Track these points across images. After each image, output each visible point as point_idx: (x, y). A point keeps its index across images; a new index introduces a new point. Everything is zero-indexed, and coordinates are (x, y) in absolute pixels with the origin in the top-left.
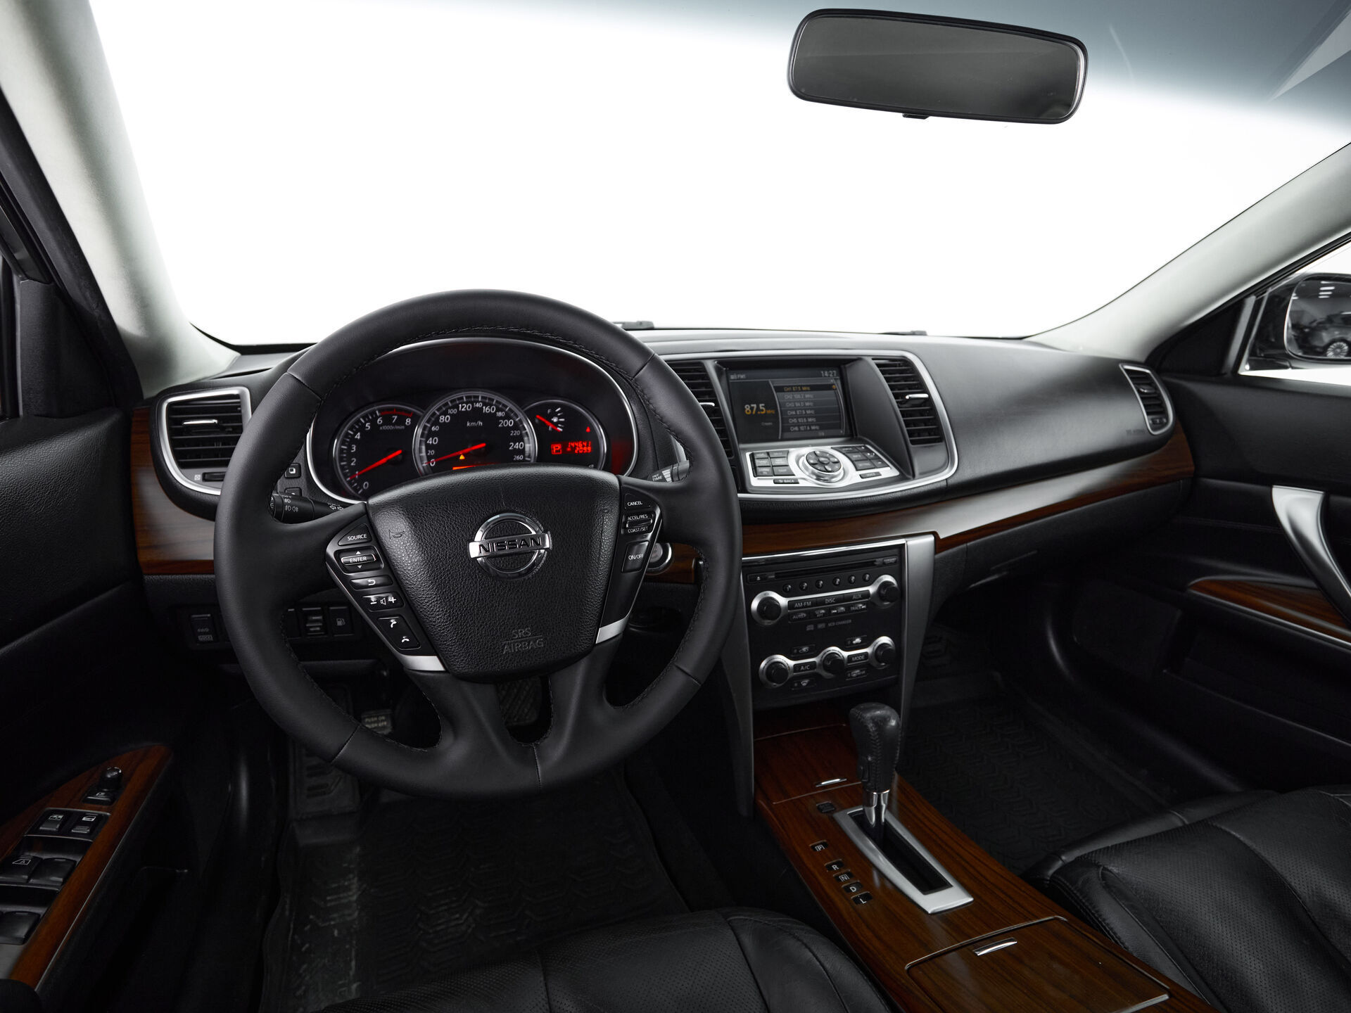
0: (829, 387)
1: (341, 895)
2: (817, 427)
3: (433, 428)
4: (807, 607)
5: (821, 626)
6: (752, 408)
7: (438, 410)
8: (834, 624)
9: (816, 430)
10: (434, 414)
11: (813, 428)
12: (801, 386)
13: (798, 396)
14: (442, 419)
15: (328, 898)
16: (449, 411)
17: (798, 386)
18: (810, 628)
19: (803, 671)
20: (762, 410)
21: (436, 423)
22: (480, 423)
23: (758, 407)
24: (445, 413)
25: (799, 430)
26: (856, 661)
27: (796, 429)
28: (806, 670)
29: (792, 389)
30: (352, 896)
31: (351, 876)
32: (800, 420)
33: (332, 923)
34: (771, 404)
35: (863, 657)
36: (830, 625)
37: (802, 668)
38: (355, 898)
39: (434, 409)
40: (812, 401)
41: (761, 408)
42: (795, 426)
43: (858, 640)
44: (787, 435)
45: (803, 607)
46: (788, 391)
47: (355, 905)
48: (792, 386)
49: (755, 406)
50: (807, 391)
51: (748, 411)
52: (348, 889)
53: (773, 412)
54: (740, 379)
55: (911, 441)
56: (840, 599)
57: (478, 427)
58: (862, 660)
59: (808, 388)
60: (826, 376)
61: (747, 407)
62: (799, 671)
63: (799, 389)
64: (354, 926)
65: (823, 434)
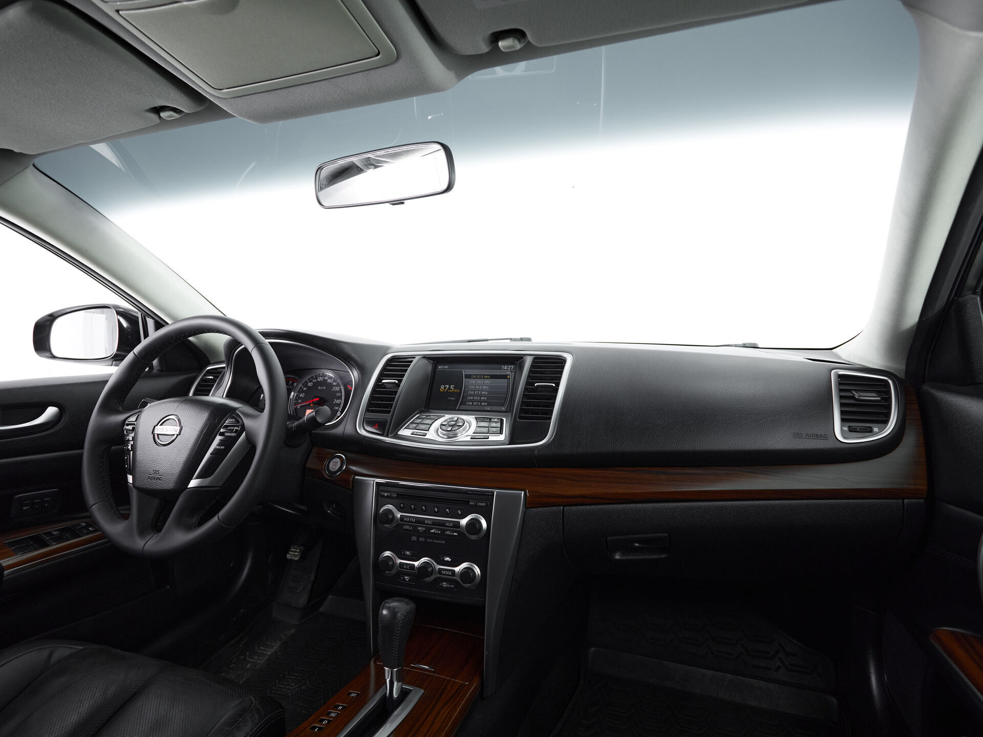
0: (505, 377)
1: (267, 649)
2: (486, 404)
3: (304, 389)
4: (412, 522)
5: (422, 539)
6: (445, 388)
7: (308, 379)
8: (431, 541)
9: (485, 405)
10: (306, 381)
11: (483, 404)
12: (484, 375)
13: (479, 381)
14: (310, 384)
15: (261, 648)
16: (313, 381)
17: (481, 375)
18: (414, 538)
19: (405, 568)
20: (452, 389)
21: (306, 386)
22: (324, 388)
23: (450, 387)
24: (311, 381)
25: (473, 405)
26: (444, 575)
27: (471, 403)
28: (407, 569)
29: (477, 377)
30: (269, 651)
31: (279, 642)
32: (475, 398)
33: (252, 660)
34: (459, 385)
35: (450, 573)
36: (428, 540)
37: (405, 566)
38: (269, 653)
39: (306, 379)
40: (488, 386)
41: (451, 388)
42: (470, 402)
43: (448, 559)
44: (462, 407)
45: (409, 522)
46: (474, 378)
47: (267, 656)
48: (477, 375)
49: (448, 386)
50: (487, 378)
51: (442, 389)
52: (272, 648)
53: (458, 391)
54: (444, 368)
55: (519, 416)
56: (436, 523)
57: (323, 389)
58: (449, 575)
59: (489, 377)
60: (504, 369)
61: (442, 387)
62: (403, 568)
63: (482, 377)
64: (257, 667)
65: (489, 409)
